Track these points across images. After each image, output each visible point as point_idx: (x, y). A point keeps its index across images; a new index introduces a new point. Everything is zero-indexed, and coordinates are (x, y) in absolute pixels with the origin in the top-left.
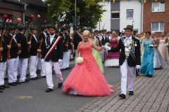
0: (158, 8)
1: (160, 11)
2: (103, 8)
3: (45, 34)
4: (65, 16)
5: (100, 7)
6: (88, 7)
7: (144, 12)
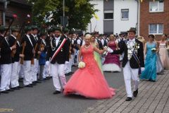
0: (157, 8)
1: (158, 11)
2: (95, 8)
3: (28, 36)
4: (51, 16)
5: (92, 6)
6: (78, 6)
7: (141, 13)
